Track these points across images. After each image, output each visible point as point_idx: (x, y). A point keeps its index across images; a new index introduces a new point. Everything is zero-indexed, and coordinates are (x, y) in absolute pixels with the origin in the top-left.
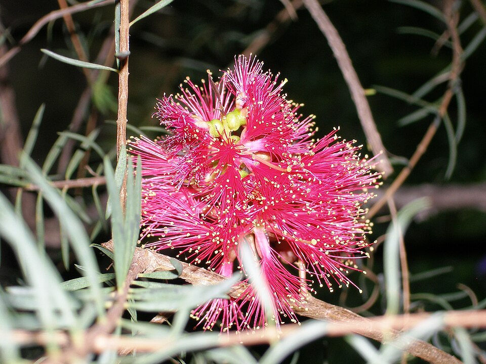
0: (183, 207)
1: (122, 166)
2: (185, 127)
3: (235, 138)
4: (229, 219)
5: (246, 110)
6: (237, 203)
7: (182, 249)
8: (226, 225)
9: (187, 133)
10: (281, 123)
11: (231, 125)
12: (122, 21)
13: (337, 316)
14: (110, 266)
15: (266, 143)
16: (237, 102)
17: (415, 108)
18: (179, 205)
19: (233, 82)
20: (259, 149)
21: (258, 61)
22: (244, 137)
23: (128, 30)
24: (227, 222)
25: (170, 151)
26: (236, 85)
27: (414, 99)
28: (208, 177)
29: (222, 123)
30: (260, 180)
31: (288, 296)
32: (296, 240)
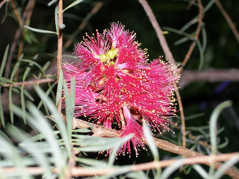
0: (88, 96)
1: (61, 79)
2: (90, 59)
3: (113, 63)
4: (112, 102)
5: (117, 49)
6: (116, 94)
7: (90, 117)
8: (111, 105)
9: (91, 62)
10: (136, 55)
11: (110, 57)
12: (59, 10)
13: (161, 144)
14: (55, 126)
15: (127, 64)
16: (113, 45)
17: (182, 37)
18: (85, 95)
19: (110, 36)
20: (124, 67)
21: (122, 25)
22: (117, 62)
23: (62, 14)
24: (111, 103)
25: (81, 70)
26: (112, 36)
27: (181, 32)
28: (101, 82)
29: (106, 55)
30: (125, 83)
31: (141, 137)
32: (145, 111)
